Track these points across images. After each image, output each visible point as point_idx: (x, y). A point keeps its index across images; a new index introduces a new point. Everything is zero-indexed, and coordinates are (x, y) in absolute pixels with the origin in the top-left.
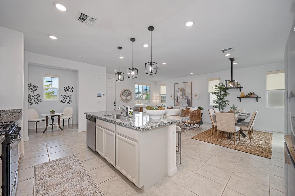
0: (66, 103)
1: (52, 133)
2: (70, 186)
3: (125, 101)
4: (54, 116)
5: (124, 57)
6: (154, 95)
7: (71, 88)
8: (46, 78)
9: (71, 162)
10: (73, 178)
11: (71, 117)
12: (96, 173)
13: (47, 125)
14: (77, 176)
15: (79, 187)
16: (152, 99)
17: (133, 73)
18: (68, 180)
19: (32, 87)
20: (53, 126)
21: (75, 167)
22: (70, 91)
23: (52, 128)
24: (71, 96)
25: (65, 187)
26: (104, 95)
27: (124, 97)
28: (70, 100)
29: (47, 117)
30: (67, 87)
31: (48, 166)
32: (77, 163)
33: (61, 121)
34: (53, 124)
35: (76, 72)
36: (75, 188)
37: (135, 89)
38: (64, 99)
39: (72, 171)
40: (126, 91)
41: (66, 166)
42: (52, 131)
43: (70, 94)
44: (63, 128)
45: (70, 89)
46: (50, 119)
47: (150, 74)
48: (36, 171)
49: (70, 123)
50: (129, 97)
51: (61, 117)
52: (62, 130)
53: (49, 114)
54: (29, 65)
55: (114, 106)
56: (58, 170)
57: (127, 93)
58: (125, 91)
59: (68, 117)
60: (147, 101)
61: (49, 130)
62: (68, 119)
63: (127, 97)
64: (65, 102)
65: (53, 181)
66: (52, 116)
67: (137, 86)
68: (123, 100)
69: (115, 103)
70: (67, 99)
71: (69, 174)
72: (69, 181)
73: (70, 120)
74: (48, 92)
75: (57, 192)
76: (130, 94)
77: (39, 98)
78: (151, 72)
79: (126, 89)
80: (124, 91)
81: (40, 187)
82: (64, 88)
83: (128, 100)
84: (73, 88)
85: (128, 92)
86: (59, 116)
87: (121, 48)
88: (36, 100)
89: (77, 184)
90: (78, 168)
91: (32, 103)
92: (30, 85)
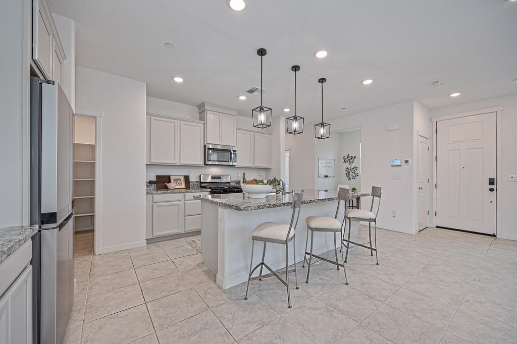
26: (407, 162)
55: (492, 190)
69: (493, 182)
77: (356, 172)
88: (353, 174)
91: (350, 178)
92: (348, 156)
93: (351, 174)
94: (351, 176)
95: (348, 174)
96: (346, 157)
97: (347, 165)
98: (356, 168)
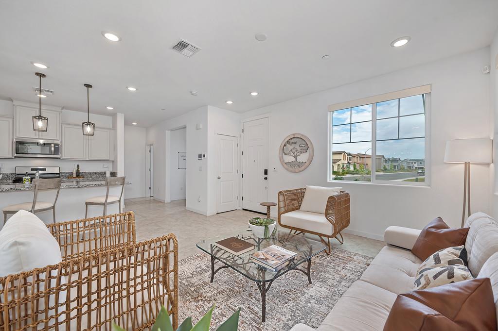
3: (290, 169)
26: (204, 156)
40: (295, 140)
50: (303, 158)
55: (266, 178)
57: (297, 146)
58: (291, 141)
63: (295, 157)
68: (286, 166)
69: (266, 172)
76: (306, 146)
79: (294, 134)
80: (288, 142)
83: (301, 166)
85: (299, 141)
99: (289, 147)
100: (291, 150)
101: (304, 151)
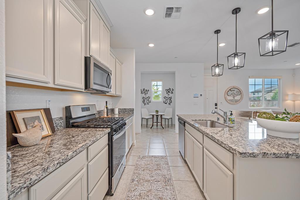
0: (168, 104)
1: (157, 130)
2: (154, 188)
3: (231, 103)
4: (158, 115)
5: (225, 43)
6: (290, 93)
7: (171, 89)
8: (154, 83)
9: (162, 163)
10: (159, 181)
11: (171, 117)
12: (181, 187)
13: (153, 123)
14: (163, 180)
15: (161, 194)
16: (284, 100)
17: (237, 61)
18: (155, 181)
19: (145, 91)
20: (157, 123)
21: (163, 170)
22: (170, 93)
23: (157, 126)
24: (171, 97)
25: (150, 187)
26: (201, 95)
27: (231, 98)
28: (171, 101)
29: (153, 115)
30: (169, 89)
31: (145, 160)
32: (166, 166)
33: (163, 120)
34: (157, 122)
35: (174, 73)
36: (158, 193)
37: (247, 85)
38: (166, 100)
39: (160, 172)
40: (234, 89)
41: (157, 165)
42: (157, 128)
43: (171, 95)
44: (165, 127)
45: (171, 91)
46: (155, 117)
47: (271, 54)
48: (138, 161)
49: (170, 123)
50: (238, 98)
51: (162, 117)
52: (163, 128)
53: (155, 114)
54: (141, 74)
55: (216, 108)
56: (150, 166)
57: (235, 92)
58: (232, 90)
59: (168, 117)
60: (275, 102)
61: (155, 127)
62: (168, 119)
63: (233, 97)
64: (166, 103)
65: (144, 176)
66: (157, 115)
67: (251, 81)
68: (229, 101)
69: (216, 105)
70: (168, 100)
71: (157, 174)
72: (156, 183)
73: (170, 120)
74: (157, 95)
75: (144, 189)
76: (240, 92)
77: (149, 100)
78: (272, 51)
79: (234, 86)
80: (230, 90)
81: (136, 177)
82: (166, 90)
83: (237, 101)
84: (173, 90)
85: (236, 90)
86: (161, 115)
87: (220, 30)
88: (147, 101)
89: (160, 190)
90: (165, 172)
91: (145, 104)
92: (144, 89)
93: (146, 101)
94: (146, 103)
95: (144, 101)
96: (142, 90)
97: (143, 95)
98: (149, 97)
99: (230, 92)
100: (232, 94)
101: (239, 95)
